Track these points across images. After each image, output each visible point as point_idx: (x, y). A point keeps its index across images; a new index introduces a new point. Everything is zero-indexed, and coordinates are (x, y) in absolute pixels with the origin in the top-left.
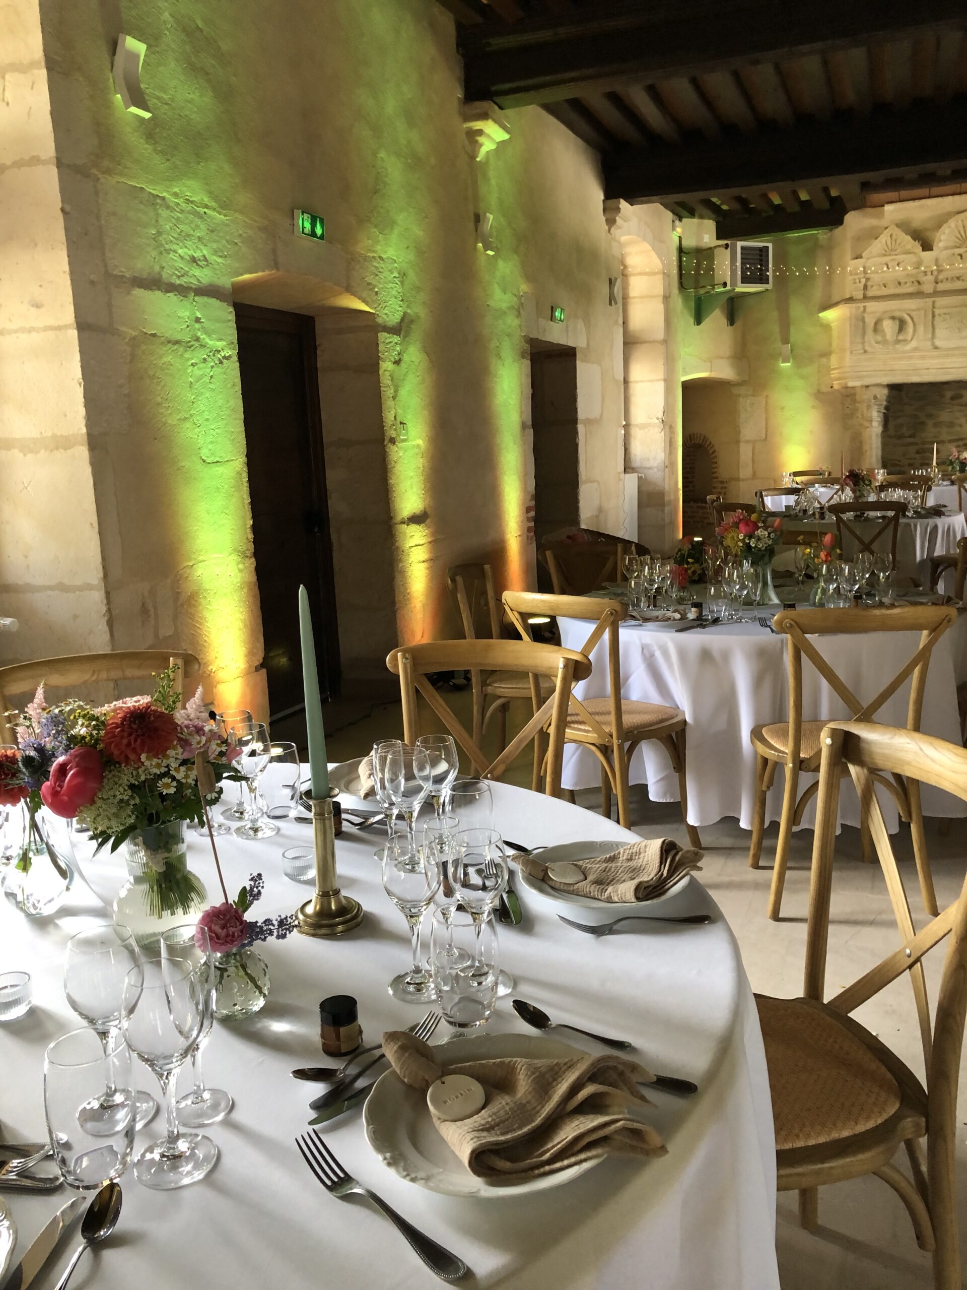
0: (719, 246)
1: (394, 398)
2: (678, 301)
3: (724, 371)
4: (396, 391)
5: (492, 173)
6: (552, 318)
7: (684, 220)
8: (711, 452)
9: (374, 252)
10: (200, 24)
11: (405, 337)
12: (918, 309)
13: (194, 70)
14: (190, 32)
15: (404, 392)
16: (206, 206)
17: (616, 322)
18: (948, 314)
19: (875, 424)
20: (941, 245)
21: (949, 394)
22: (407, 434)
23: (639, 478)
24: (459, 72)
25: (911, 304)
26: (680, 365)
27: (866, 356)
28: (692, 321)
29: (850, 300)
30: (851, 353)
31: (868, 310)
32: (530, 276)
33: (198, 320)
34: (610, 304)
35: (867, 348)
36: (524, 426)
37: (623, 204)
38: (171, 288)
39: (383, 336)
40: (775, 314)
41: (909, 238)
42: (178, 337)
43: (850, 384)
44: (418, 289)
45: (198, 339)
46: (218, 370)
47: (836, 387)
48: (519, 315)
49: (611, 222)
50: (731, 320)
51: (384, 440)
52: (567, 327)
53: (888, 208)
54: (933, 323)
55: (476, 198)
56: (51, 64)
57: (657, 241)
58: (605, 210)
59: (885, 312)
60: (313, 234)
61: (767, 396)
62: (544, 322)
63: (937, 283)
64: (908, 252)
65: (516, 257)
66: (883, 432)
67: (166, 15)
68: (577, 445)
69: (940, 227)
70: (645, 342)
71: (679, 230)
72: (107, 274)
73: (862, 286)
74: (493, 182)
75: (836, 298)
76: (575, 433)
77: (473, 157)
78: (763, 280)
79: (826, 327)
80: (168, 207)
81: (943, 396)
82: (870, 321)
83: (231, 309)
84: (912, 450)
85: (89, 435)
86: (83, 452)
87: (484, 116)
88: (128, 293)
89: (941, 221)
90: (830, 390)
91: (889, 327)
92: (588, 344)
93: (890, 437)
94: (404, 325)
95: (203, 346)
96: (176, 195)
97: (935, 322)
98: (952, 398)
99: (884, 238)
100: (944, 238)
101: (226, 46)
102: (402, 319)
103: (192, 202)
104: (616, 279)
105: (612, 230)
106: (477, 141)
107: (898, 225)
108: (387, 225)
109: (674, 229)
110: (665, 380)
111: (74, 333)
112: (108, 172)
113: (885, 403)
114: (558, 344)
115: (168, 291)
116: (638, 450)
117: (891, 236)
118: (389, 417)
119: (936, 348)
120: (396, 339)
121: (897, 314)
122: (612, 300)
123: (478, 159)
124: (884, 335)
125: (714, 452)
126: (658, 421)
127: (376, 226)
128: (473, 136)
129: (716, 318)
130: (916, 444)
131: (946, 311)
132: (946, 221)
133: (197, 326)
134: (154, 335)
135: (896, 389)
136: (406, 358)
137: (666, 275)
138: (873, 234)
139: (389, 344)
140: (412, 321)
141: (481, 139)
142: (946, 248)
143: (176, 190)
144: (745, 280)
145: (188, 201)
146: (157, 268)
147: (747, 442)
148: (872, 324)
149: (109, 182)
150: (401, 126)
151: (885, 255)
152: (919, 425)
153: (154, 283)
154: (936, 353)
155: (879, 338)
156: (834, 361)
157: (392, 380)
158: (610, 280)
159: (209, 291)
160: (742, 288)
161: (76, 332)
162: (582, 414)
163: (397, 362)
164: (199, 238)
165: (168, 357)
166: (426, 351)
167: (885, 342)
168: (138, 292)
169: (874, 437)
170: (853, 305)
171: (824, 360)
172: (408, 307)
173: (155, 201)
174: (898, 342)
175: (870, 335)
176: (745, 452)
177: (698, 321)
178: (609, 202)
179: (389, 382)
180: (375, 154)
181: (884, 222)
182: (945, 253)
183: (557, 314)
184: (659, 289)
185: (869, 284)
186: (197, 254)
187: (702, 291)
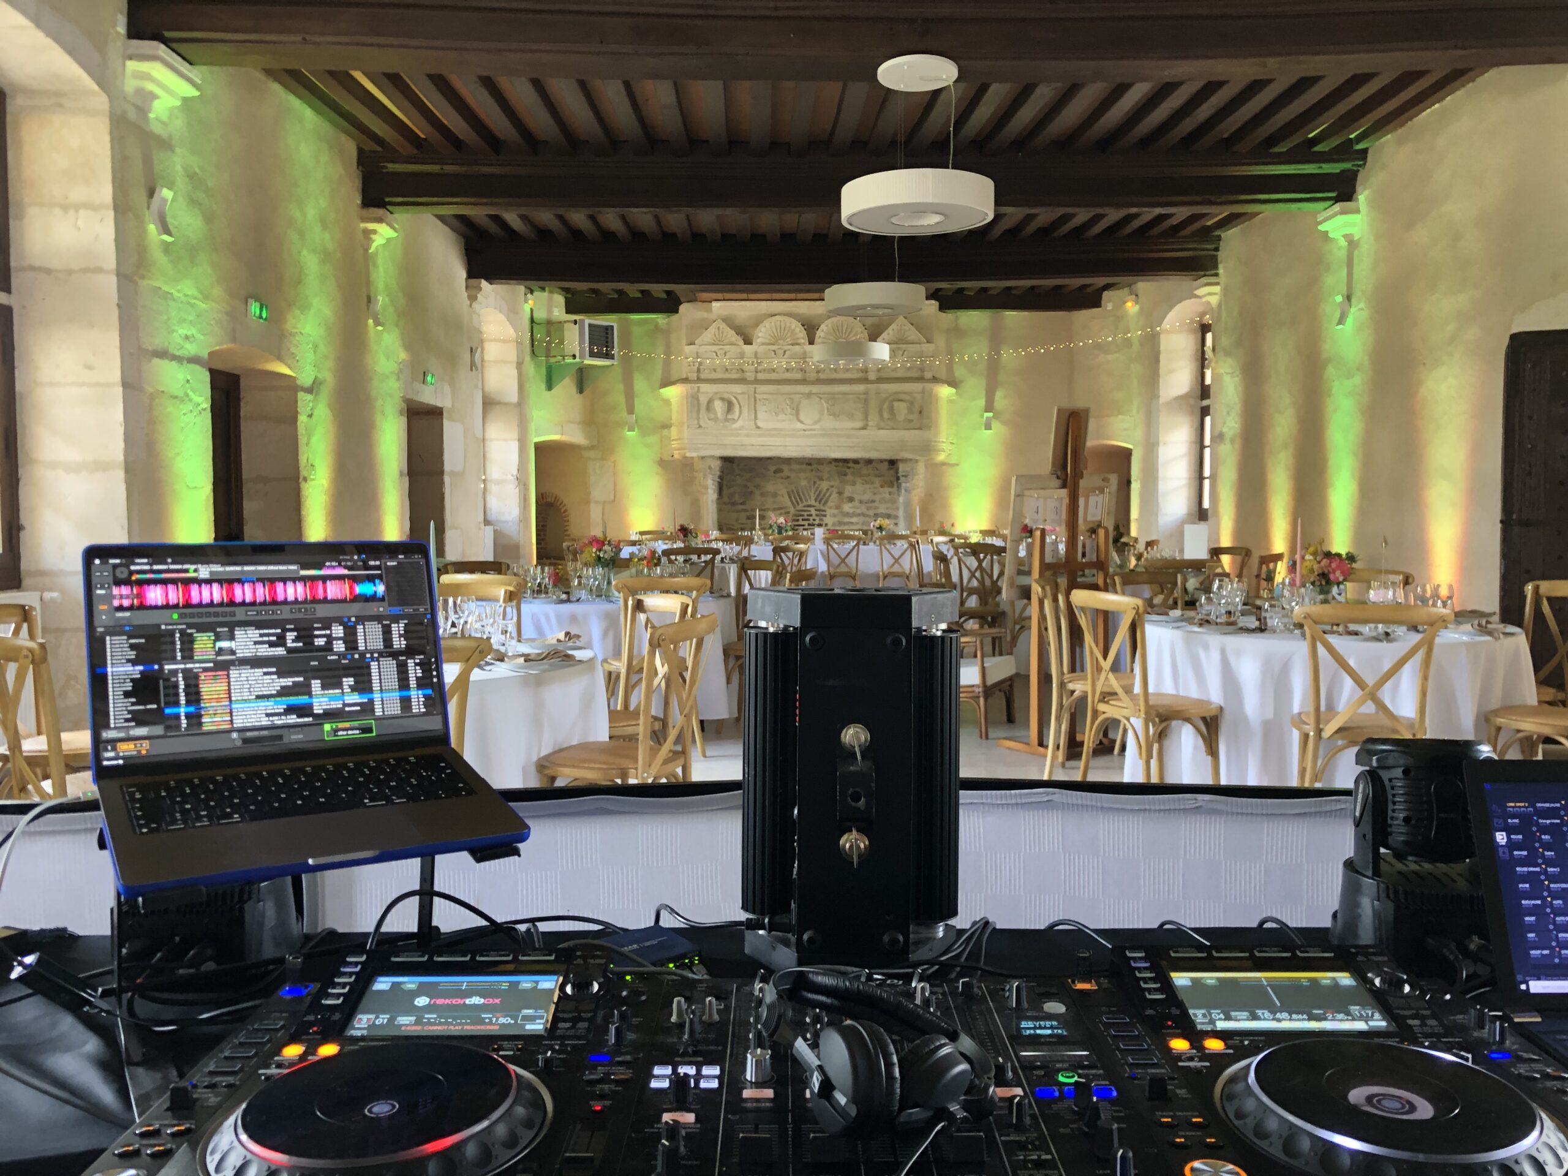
0: (568, 321)
1: (307, 444)
2: (530, 367)
3: (575, 436)
4: (309, 439)
5: (380, 261)
6: (424, 382)
7: (535, 293)
8: (563, 510)
9: (296, 328)
10: (197, 171)
11: (316, 395)
12: (743, 393)
13: (193, 202)
14: (191, 176)
15: (314, 440)
16: (195, 298)
17: (476, 387)
18: (767, 399)
19: (710, 491)
20: (759, 340)
21: (772, 468)
22: (314, 475)
23: (495, 531)
24: (358, 183)
25: (737, 389)
26: (532, 427)
27: (699, 431)
28: (543, 386)
29: (685, 380)
30: (688, 427)
31: (701, 390)
32: (408, 346)
33: (188, 381)
34: (471, 370)
35: (702, 423)
36: (401, 474)
37: (484, 284)
38: (174, 358)
39: (302, 396)
40: (620, 387)
41: (733, 332)
42: (176, 394)
43: (688, 455)
44: (326, 357)
45: (187, 395)
46: (198, 419)
47: (676, 456)
48: (398, 379)
49: (473, 298)
50: (581, 390)
51: (299, 478)
52: (436, 388)
53: (715, 304)
54: (755, 407)
55: (368, 283)
56: (117, 208)
57: (512, 313)
58: (467, 287)
59: (716, 393)
60: (261, 317)
61: (614, 462)
62: (418, 385)
63: (757, 372)
64: (732, 344)
65: (396, 330)
66: (718, 499)
67: (179, 168)
68: (443, 494)
69: (757, 326)
70: (499, 403)
71: (530, 302)
72: (140, 348)
73: (695, 368)
74: (381, 269)
75: (675, 377)
76: (442, 483)
77: (366, 250)
78: (608, 356)
79: (667, 402)
80: (174, 300)
81: (767, 469)
82: (703, 400)
83: (208, 374)
84: (743, 515)
85: (126, 462)
86: (120, 474)
87: (380, 220)
88: (150, 362)
89: (759, 320)
90: (671, 459)
91: (718, 406)
92: (453, 405)
93: (725, 503)
94: (315, 386)
95: (191, 400)
96: (179, 291)
97: (758, 406)
98: (775, 472)
99: (712, 330)
100: (761, 334)
101: (210, 183)
102: (314, 382)
103: (188, 295)
104: (477, 348)
105: (474, 304)
106: (370, 238)
107: (724, 320)
108: (305, 307)
109: (526, 301)
110: (519, 440)
111: (119, 390)
112: (143, 277)
113: (718, 473)
114: (428, 405)
115: (171, 360)
116: (493, 504)
117: (719, 328)
118: (303, 460)
119: (758, 427)
120: (309, 397)
121: (726, 396)
122: (473, 365)
123: (370, 251)
124: (716, 414)
125: (566, 511)
126: (512, 478)
127: (299, 309)
128: (367, 233)
129: (566, 386)
130: (746, 510)
131: (765, 396)
132: (762, 322)
133: (188, 385)
134: (163, 392)
135: (728, 461)
136: (316, 412)
137: (519, 344)
138: (705, 325)
139: (304, 400)
140: (321, 383)
141: (373, 236)
142: (763, 344)
143: (179, 287)
144: (592, 355)
145: (186, 295)
146: (166, 344)
147: (597, 502)
148: (705, 403)
149: (144, 284)
150: (317, 229)
151: (714, 344)
152: (748, 494)
153: (163, 354)
154: (758, 432)
155: (712, 416)
156: (674, 432)
157: (306, 430)
158: (471, 349)
159: (194, 360)
160: (589, 361)
161: (121, 389)
162: (447, 467)
163: (310, 416)
164: (191, 322)
165: (170, 408)
166: (330, 407)
167: (716, 420)
168: (156, 361)
169: (710, 503)
170: (689, 386)
171: (665, 432)
172: (319, 372)
173: (167, 296)
174: (727, 420)
175: (703, 413)
176: (595, 513)
177: (550, 387)
178: (473, 281)
179: (304, 432)
180: (299, 252)
181: (713, 316)
182: (762, 349)
183: (429, 378)
184: (513, 357)
185: (701, 367)
186: (189, 333)
187: (552, 360)
